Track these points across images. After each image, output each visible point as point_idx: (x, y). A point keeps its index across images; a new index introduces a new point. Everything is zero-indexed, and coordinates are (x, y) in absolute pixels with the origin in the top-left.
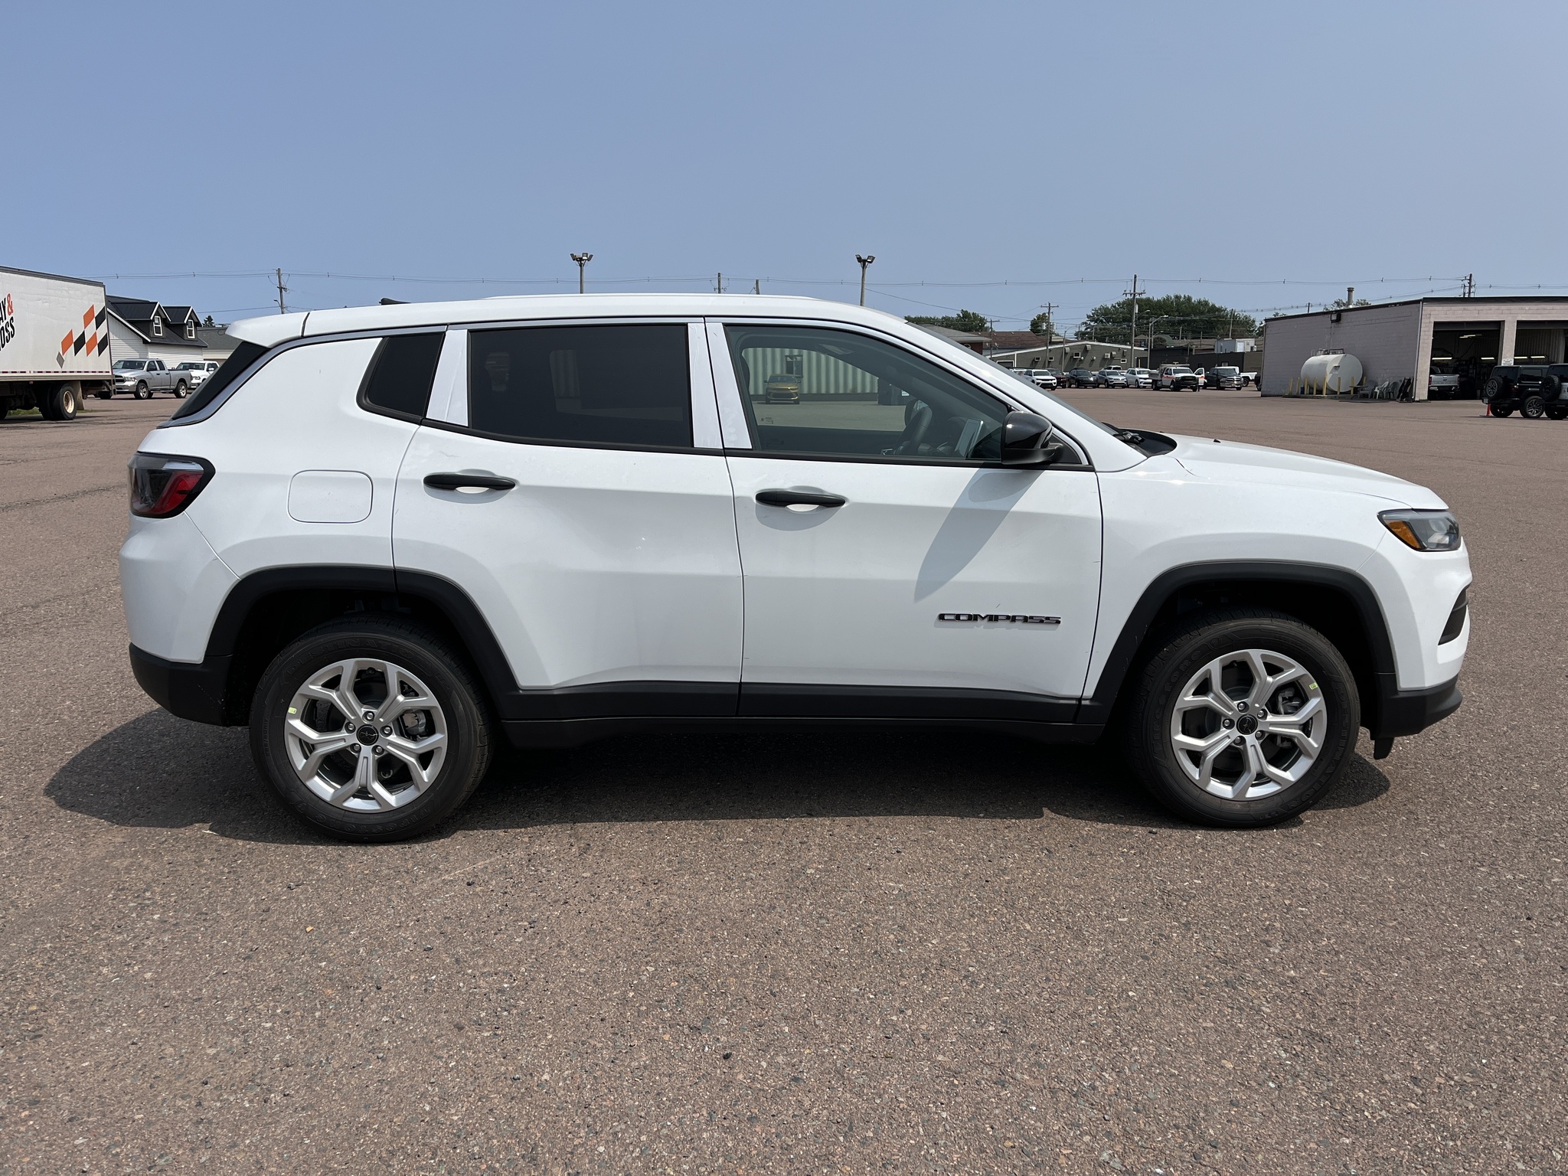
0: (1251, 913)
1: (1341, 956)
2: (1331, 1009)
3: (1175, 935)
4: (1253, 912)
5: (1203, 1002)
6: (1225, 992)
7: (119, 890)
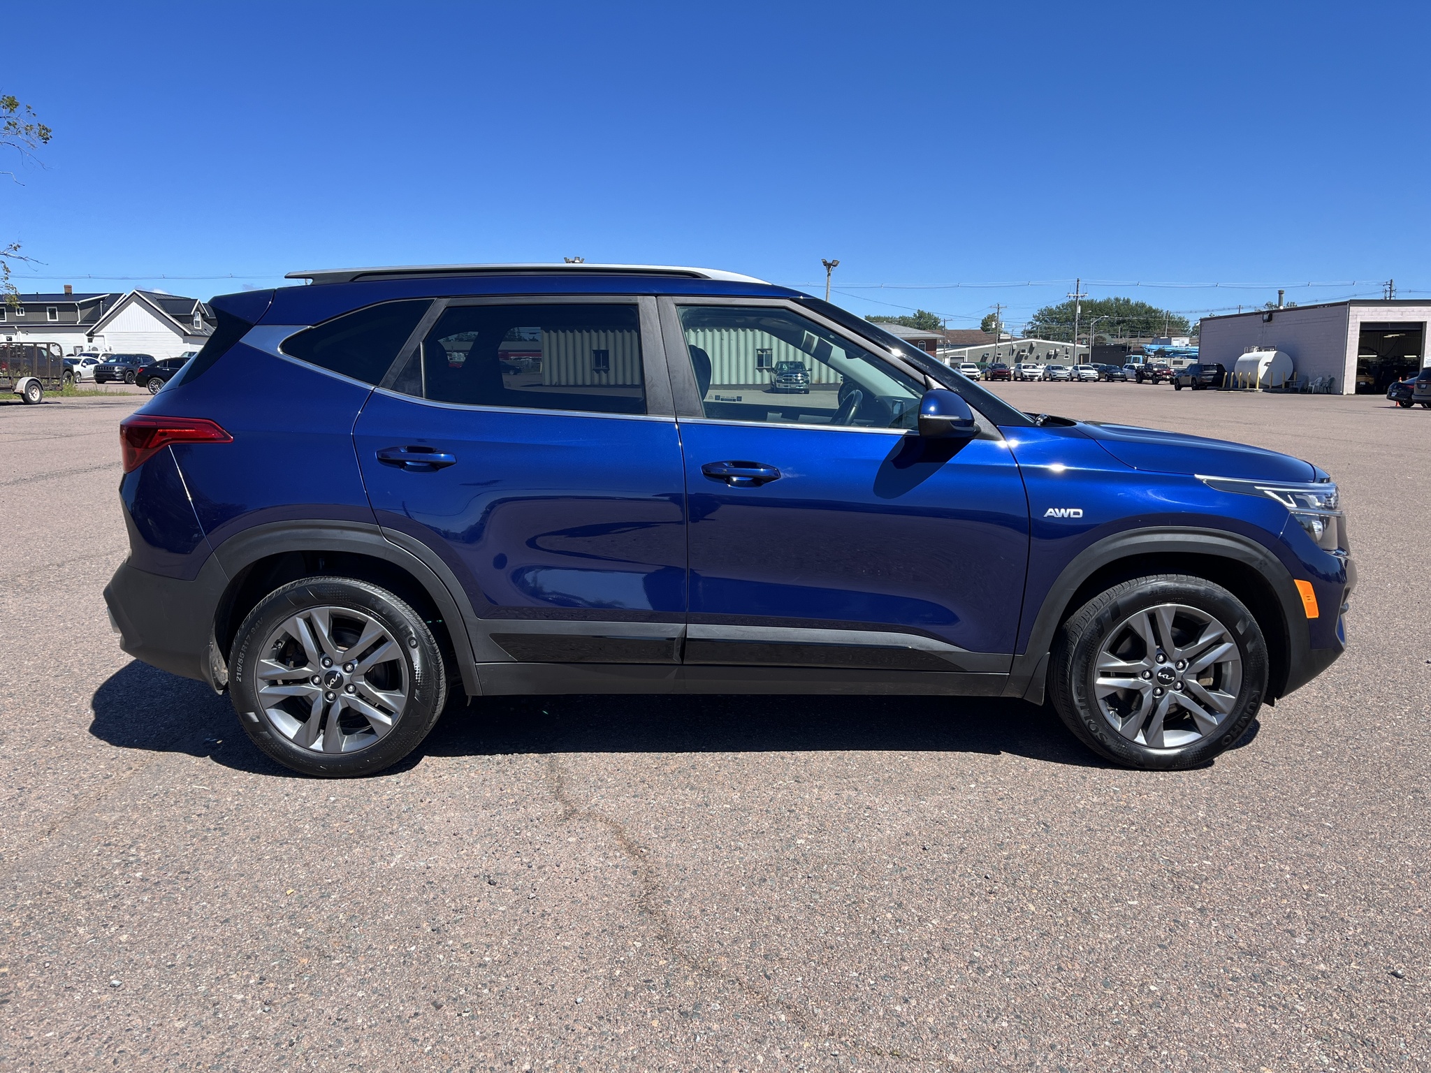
0: (1269, 898)
1: (1371, 947)
2: (1369, 1007)
3: (1192, 922)
4: (1272, 898)
5: (1232, 999)
6: (1254, 988)
7: (106, 845)
